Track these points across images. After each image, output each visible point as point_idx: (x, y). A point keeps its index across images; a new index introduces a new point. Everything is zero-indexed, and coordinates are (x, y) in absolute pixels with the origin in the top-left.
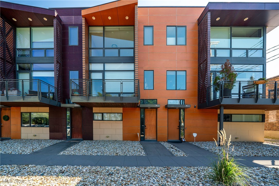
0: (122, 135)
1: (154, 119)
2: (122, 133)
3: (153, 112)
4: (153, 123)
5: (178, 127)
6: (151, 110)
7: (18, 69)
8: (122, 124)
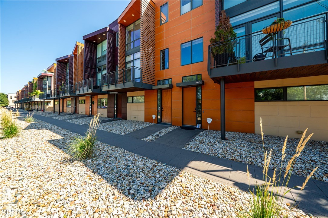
0: (144, 117)
1: (170, 100)
2: (144, 115)
3: (169, 92)
4: (169, 105)
5: (195, 109)
6: (168, 91)
7: (97, 71)
8: (144, 106)
